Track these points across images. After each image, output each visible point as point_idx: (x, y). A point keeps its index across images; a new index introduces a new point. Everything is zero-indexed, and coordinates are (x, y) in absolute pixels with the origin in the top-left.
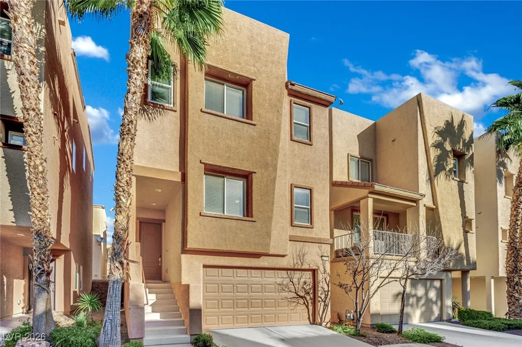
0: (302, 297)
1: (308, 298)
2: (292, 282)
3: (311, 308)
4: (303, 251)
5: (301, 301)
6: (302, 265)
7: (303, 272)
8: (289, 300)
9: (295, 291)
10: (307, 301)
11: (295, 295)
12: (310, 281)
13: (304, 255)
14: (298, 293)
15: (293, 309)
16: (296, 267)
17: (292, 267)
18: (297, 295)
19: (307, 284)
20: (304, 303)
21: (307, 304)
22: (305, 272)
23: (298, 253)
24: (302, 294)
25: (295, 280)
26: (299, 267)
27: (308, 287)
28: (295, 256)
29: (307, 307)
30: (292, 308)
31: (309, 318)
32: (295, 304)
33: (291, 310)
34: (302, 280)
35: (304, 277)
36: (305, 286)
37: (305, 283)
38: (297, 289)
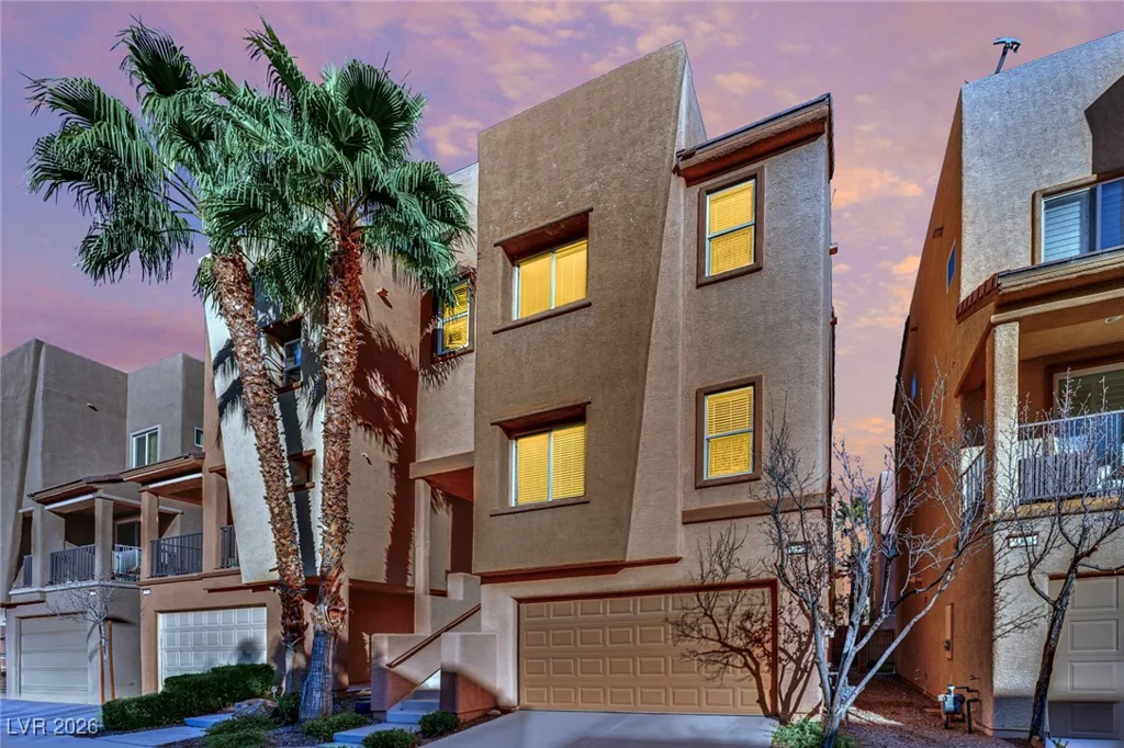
0: (738, 651)
1: (757, 652)
2: (711, 617)
3: (766, 678)
4: (731, 541)
5: (738, 660)
6: (726, 573)
7: (743, 591)
8: (703, 657)
9: (717, 638)
10: (754, 659)
11: (718, 646)
12: (763, 610)
13: (732, 550)
14: (729, 642)
15: (713, 679)
16: (709, 581)
17: (698, 582)
18: (725, 645)
19: (753, 619)
20: (746, 664)
21: (754, 667)
22: (750, 591)
23: (714, 547)
24: (738, 643)
25: (718, 612)
26: (718, 580)
27: (757, 627)
28: (705, 554)
29: (756, 674)
30: (708, 675)
31: (761, 701)
32: (718, 666)
33: (708, 679)
34: (740, 610)
35: (745, 601)
36: (748, 625)
37: (748, 616)
38: (723, 632)
